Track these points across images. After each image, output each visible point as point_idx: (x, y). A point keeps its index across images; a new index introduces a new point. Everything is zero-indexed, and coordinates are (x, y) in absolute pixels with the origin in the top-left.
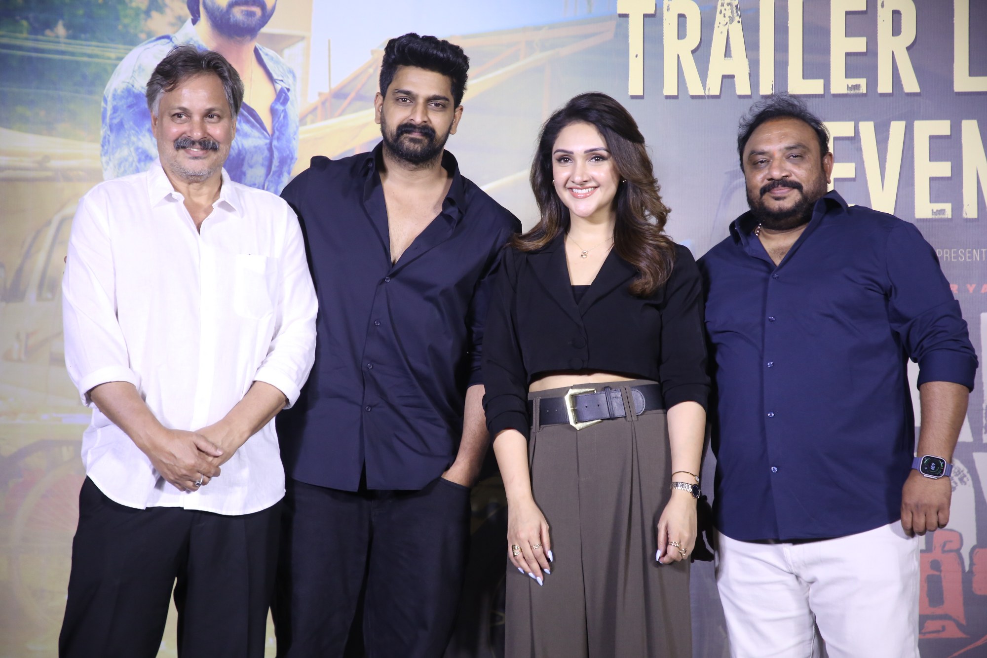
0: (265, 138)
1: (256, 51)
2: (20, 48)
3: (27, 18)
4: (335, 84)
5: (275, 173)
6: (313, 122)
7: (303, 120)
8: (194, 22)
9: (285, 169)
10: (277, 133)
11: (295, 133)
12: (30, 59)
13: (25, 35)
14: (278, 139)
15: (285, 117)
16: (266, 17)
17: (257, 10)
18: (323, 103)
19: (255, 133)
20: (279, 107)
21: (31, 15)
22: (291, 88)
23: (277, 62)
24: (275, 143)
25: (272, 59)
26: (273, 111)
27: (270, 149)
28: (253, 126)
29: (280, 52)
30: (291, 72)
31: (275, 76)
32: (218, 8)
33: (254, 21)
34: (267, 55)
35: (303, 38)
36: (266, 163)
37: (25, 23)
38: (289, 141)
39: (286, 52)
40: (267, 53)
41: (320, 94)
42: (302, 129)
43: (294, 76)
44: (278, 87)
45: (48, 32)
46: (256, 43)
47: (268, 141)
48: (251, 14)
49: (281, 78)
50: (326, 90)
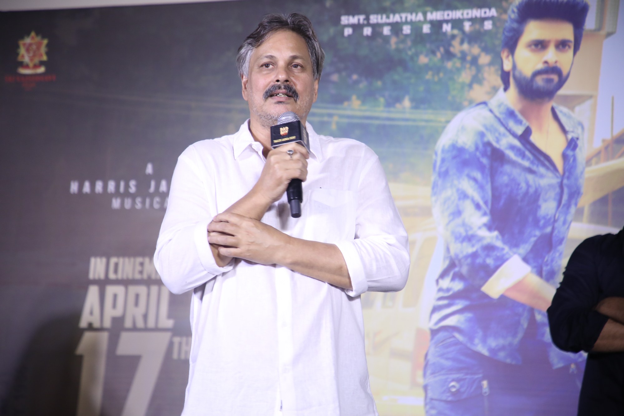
0: (557, 177)
1: (553, 110)
2: (377, 118)
3: (383, 96)
4: (617, 132)
5: (564, 205)
6: (597, 163)
7: (588, 162)
8: (506, 89)
9: (573, 202)
10: (567, 174)
11: (582, 173)
12: (384, 126)
13: (381, 108)
14: (568, 178)
15: (575, 160)
16: (562, 81)
17: (555, 78)
18: (606, 148)
19: (550, 174)
20: (570, 153)
21: (387, 94)
22: (580, 137)
23: (569, 117)
24: (565, 181)
25: (565, 115)
26: (565, 156)
27: (561, 186)
28: (548, 168)
29: (572, 109)
30: (581, 124)
31: (567, 128)
32: (525, 78)
33: (551, 86)
34: (561, 112)
35: (590, 97)
36: (558, 198)
37: (382, 100)
38: (577, 179)
39: (577, 109)
40: (561, 110)
41: (604, 141)
42: (588, 169)
43: (583, 128)
44: (570, 136)
45: (398, 105)
46: (553, 103)
47: (559, 180)
48: (549, 81)
49: (571, 129)
50: (608, 137)
